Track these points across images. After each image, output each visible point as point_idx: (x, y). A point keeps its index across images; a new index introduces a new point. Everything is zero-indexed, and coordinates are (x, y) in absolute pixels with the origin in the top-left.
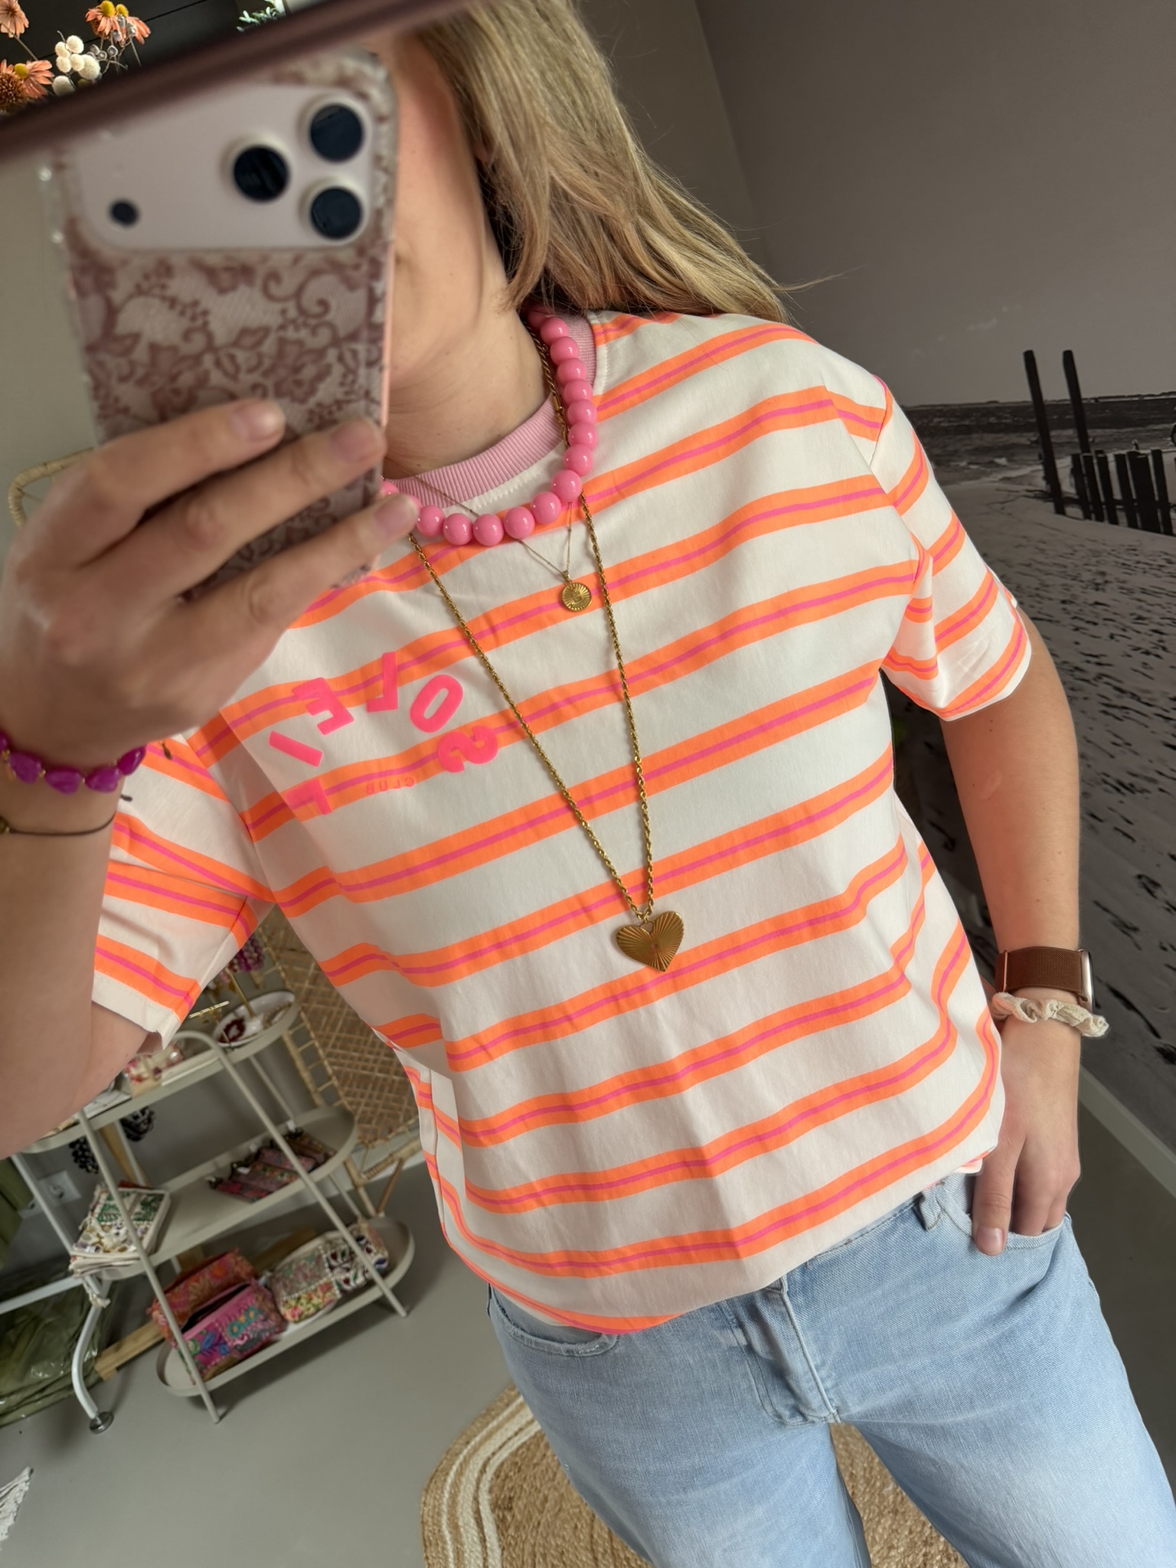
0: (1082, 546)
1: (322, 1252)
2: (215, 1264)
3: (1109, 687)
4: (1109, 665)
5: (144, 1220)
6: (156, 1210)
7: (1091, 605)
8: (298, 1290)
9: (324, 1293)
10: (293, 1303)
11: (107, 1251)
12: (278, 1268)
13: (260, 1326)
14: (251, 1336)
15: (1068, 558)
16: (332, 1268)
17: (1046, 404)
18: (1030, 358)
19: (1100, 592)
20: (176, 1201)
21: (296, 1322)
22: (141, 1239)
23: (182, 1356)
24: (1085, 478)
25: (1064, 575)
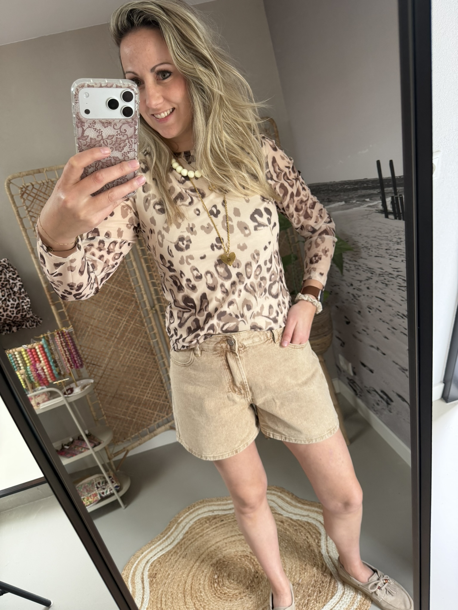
0: (393, 229)
1: (94, 480)
3: (401, 279)
7: (396, 250)
8: (83, 496)
9: (94, 497)
12: (78, 485)
15: (389, 234)
16: (98, 488)
17: (384, 179)
18: (378, 163)
19: (399, 245)
24: (395, 204)
25: (387, 240)
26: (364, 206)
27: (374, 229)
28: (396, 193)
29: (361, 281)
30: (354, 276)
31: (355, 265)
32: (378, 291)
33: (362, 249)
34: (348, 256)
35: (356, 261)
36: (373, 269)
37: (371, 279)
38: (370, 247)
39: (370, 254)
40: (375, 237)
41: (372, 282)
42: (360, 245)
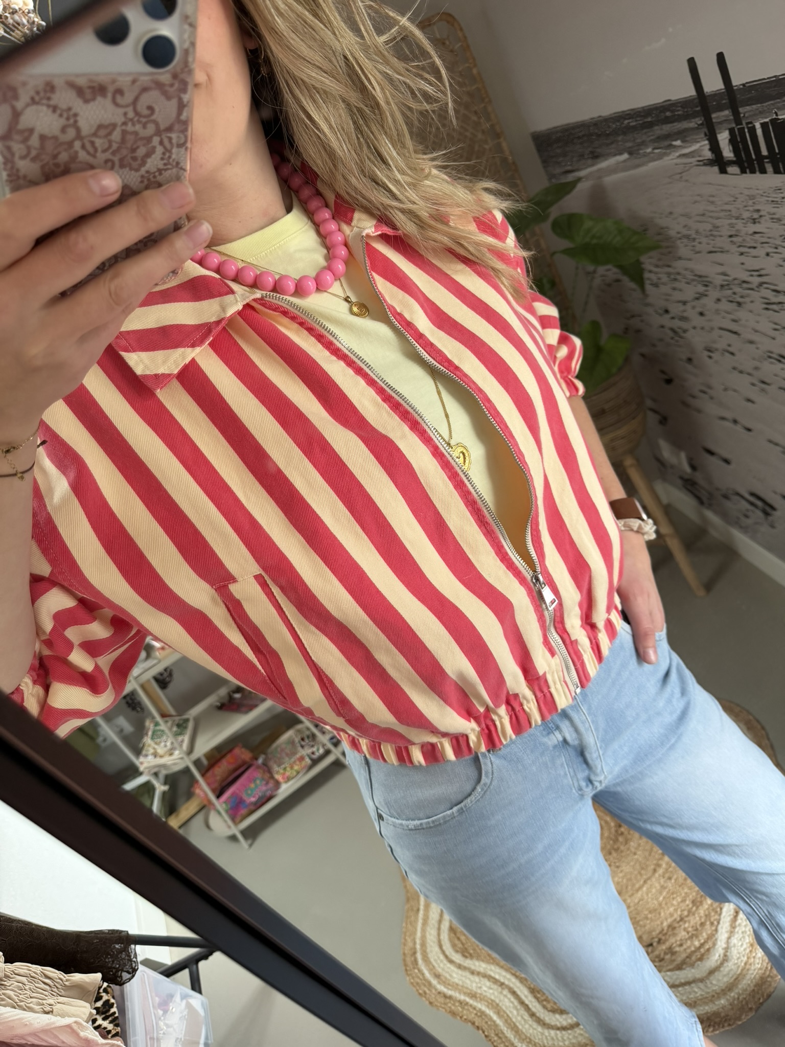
0: (741, 193)
1: (294, 736)
2: (229, 756)
3: (769, 291)
4: (767, 275)
5: (180, 734)
6: (186, 728)
7: (751, 235)
8: (283, 763)
9: (300, 762)
10: (282, 771)
11: (161, 757)
12: (270, 750)
13: (264, 788)
14: (260, 794)
15: (732, 204)
16: (302, 747)
17: (707, 94)
18: (692, 63)
19: (757, 225)
20: (197, 721)
21: (286, 782)
22: (181, 746)
23: (219, 813)
24: (740, 144)
25: (730, 217)
26: (671, 157)
27: (698, 198)
28: (737, 119)
29: (684, 303)
30: (670, 295)
31: (669, 274)
32: (724, 318)
33: (678, 242)
34: (651, 258)
35: (669, 266)
36: (706, 277)
37: (706, 295)
38: (694, 236)
39: (697, 249)
40: (703, 215)
41: (708, 303)
42: (672, 233)
